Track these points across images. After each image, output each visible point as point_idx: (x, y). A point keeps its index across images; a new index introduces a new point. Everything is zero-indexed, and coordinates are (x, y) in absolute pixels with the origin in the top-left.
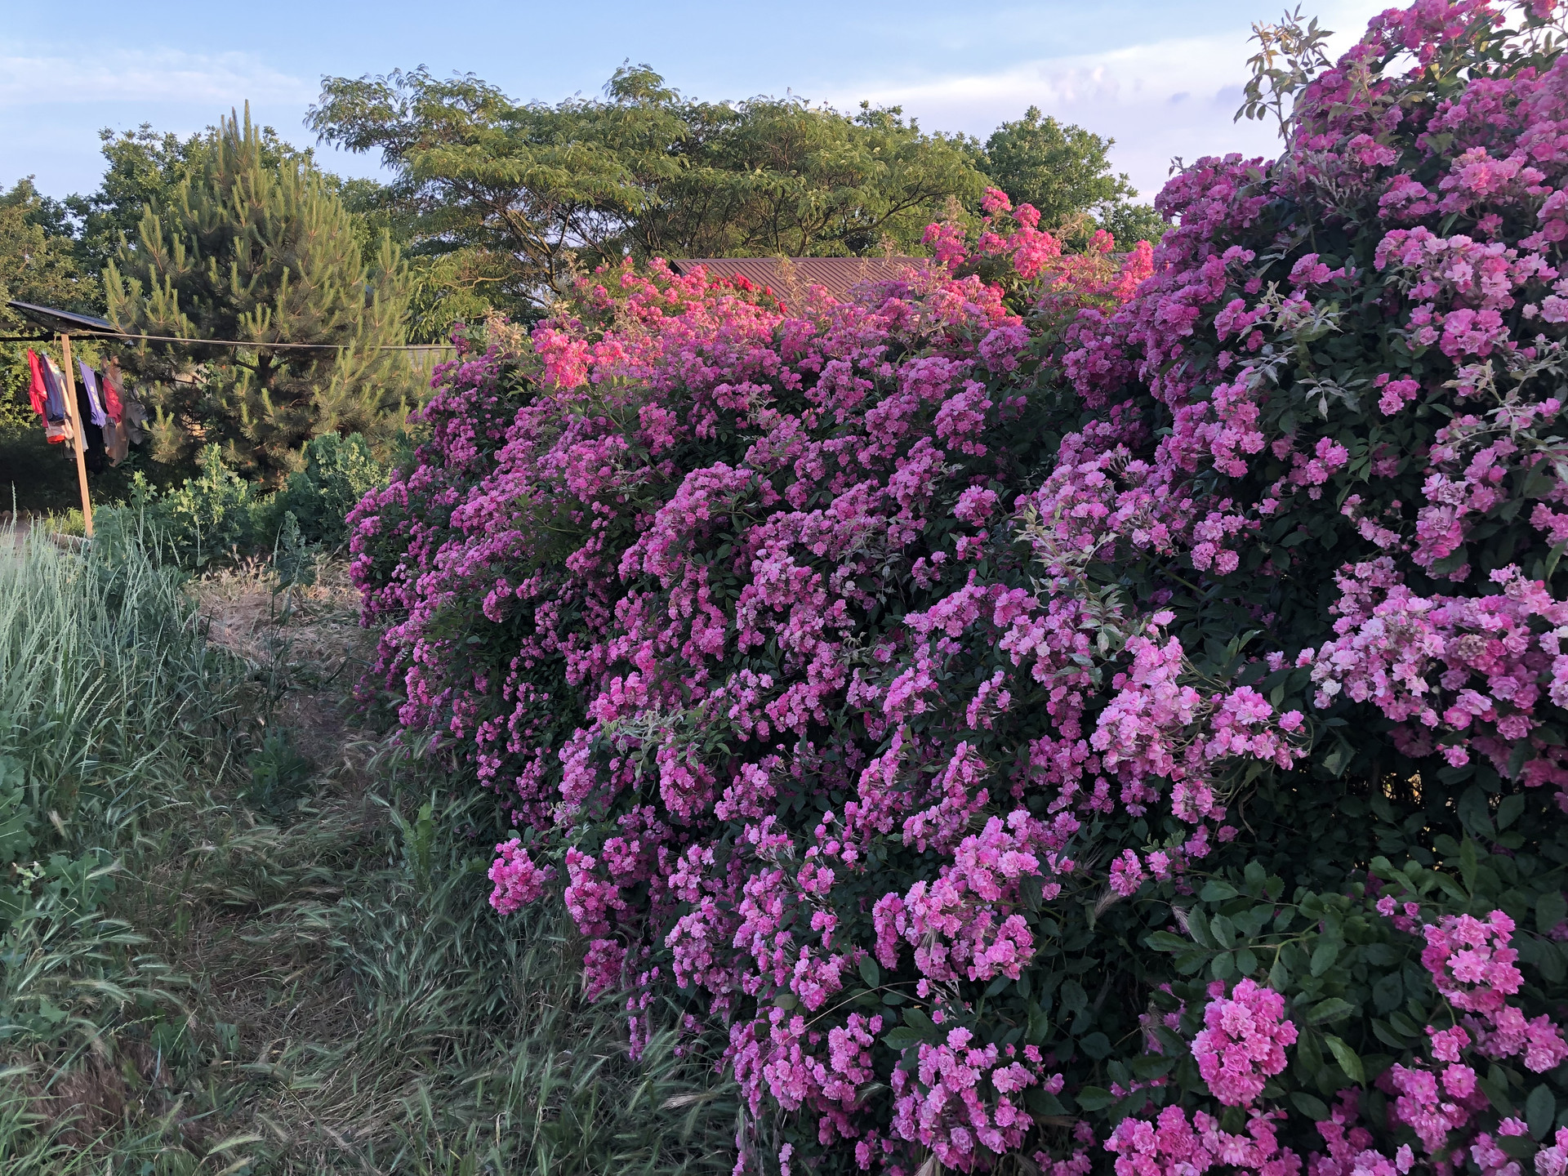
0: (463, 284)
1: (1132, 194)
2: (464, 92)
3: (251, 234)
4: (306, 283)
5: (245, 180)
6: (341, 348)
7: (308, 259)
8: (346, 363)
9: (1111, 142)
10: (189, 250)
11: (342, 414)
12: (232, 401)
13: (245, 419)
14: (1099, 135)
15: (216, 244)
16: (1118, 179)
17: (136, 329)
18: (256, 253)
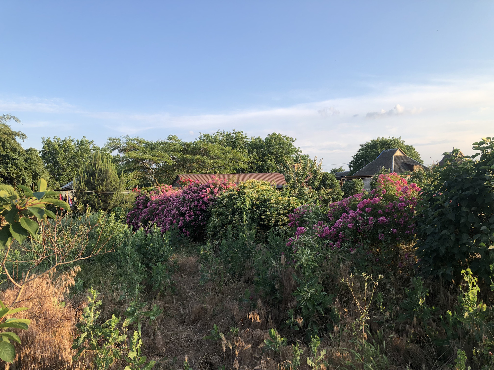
0: (134, 178)
1: (301, 152)
2: (137, 140)
3: (99, 173)
4: (109, 181)
5: (98, 163)
6: (114, 193)
7: (110, 178)
8: (115, 196)
9: (295, 139)
10: (87, 176)
11: (114, 204)
12: (94, 202)
13: (97, 205)
14: (293, 137)
15: (92, 174)
16: (297, 148)
17: (78, 189)
18: (99, 175)
